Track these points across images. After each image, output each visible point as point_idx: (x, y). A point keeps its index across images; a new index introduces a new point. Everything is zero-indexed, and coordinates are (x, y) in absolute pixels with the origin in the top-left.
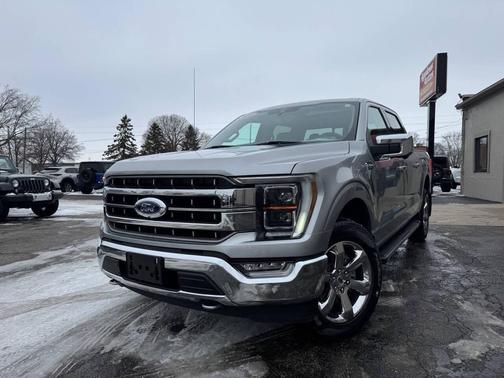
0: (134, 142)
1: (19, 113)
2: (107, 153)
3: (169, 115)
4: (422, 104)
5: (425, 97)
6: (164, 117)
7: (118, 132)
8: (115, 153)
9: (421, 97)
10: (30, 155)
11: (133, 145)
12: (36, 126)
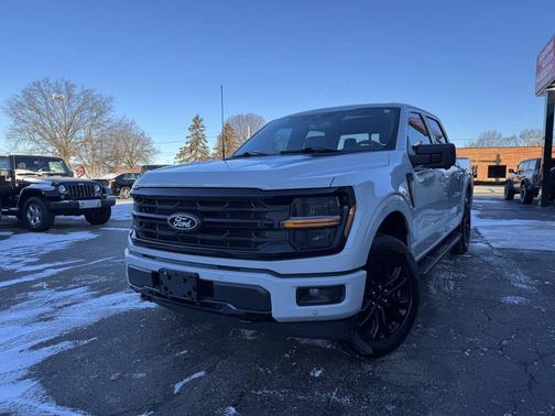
0: (207, 145)
1: (95, 114)
2: (179, 156)
3: (245, 113)
4: (538, 94)
5: (542, 84)
6: (239, 116)
7: (190, 134)
8: (188, 156)
9: (537, 84)
10: (106, 158)
11: (205, 148)
12: (111, 127)
